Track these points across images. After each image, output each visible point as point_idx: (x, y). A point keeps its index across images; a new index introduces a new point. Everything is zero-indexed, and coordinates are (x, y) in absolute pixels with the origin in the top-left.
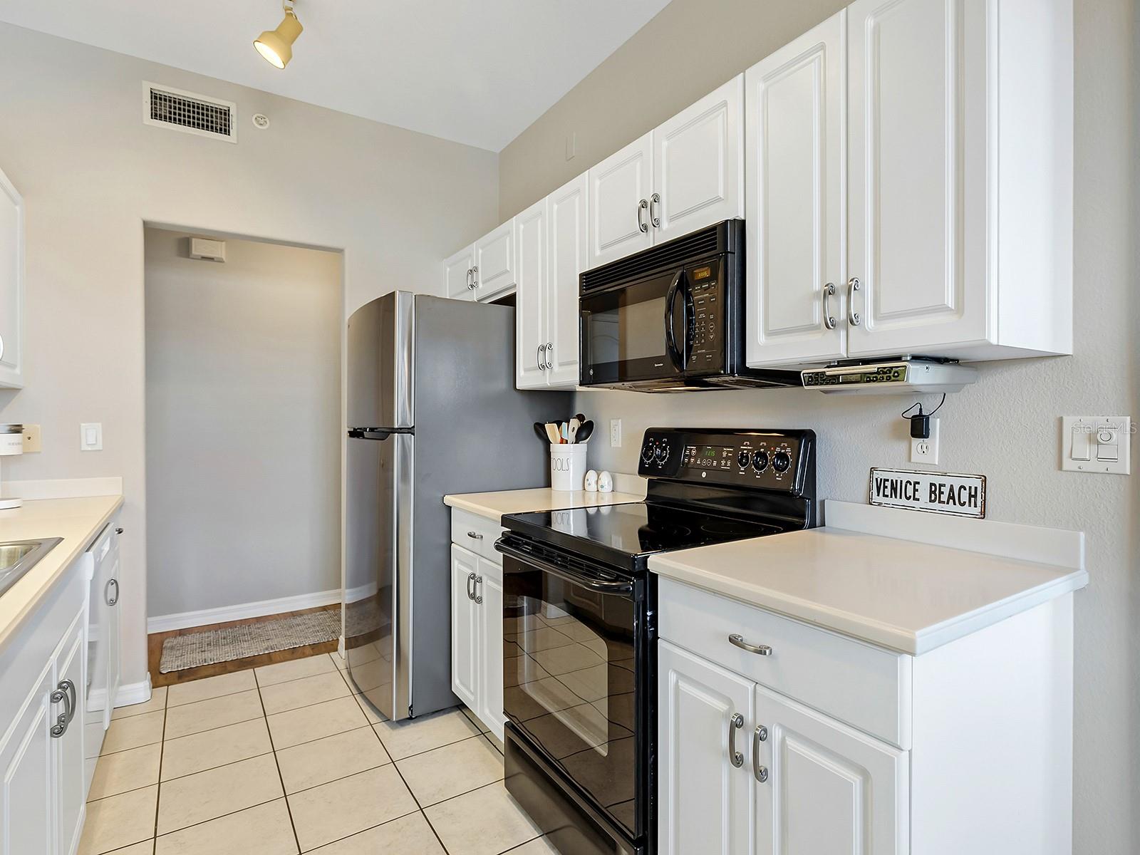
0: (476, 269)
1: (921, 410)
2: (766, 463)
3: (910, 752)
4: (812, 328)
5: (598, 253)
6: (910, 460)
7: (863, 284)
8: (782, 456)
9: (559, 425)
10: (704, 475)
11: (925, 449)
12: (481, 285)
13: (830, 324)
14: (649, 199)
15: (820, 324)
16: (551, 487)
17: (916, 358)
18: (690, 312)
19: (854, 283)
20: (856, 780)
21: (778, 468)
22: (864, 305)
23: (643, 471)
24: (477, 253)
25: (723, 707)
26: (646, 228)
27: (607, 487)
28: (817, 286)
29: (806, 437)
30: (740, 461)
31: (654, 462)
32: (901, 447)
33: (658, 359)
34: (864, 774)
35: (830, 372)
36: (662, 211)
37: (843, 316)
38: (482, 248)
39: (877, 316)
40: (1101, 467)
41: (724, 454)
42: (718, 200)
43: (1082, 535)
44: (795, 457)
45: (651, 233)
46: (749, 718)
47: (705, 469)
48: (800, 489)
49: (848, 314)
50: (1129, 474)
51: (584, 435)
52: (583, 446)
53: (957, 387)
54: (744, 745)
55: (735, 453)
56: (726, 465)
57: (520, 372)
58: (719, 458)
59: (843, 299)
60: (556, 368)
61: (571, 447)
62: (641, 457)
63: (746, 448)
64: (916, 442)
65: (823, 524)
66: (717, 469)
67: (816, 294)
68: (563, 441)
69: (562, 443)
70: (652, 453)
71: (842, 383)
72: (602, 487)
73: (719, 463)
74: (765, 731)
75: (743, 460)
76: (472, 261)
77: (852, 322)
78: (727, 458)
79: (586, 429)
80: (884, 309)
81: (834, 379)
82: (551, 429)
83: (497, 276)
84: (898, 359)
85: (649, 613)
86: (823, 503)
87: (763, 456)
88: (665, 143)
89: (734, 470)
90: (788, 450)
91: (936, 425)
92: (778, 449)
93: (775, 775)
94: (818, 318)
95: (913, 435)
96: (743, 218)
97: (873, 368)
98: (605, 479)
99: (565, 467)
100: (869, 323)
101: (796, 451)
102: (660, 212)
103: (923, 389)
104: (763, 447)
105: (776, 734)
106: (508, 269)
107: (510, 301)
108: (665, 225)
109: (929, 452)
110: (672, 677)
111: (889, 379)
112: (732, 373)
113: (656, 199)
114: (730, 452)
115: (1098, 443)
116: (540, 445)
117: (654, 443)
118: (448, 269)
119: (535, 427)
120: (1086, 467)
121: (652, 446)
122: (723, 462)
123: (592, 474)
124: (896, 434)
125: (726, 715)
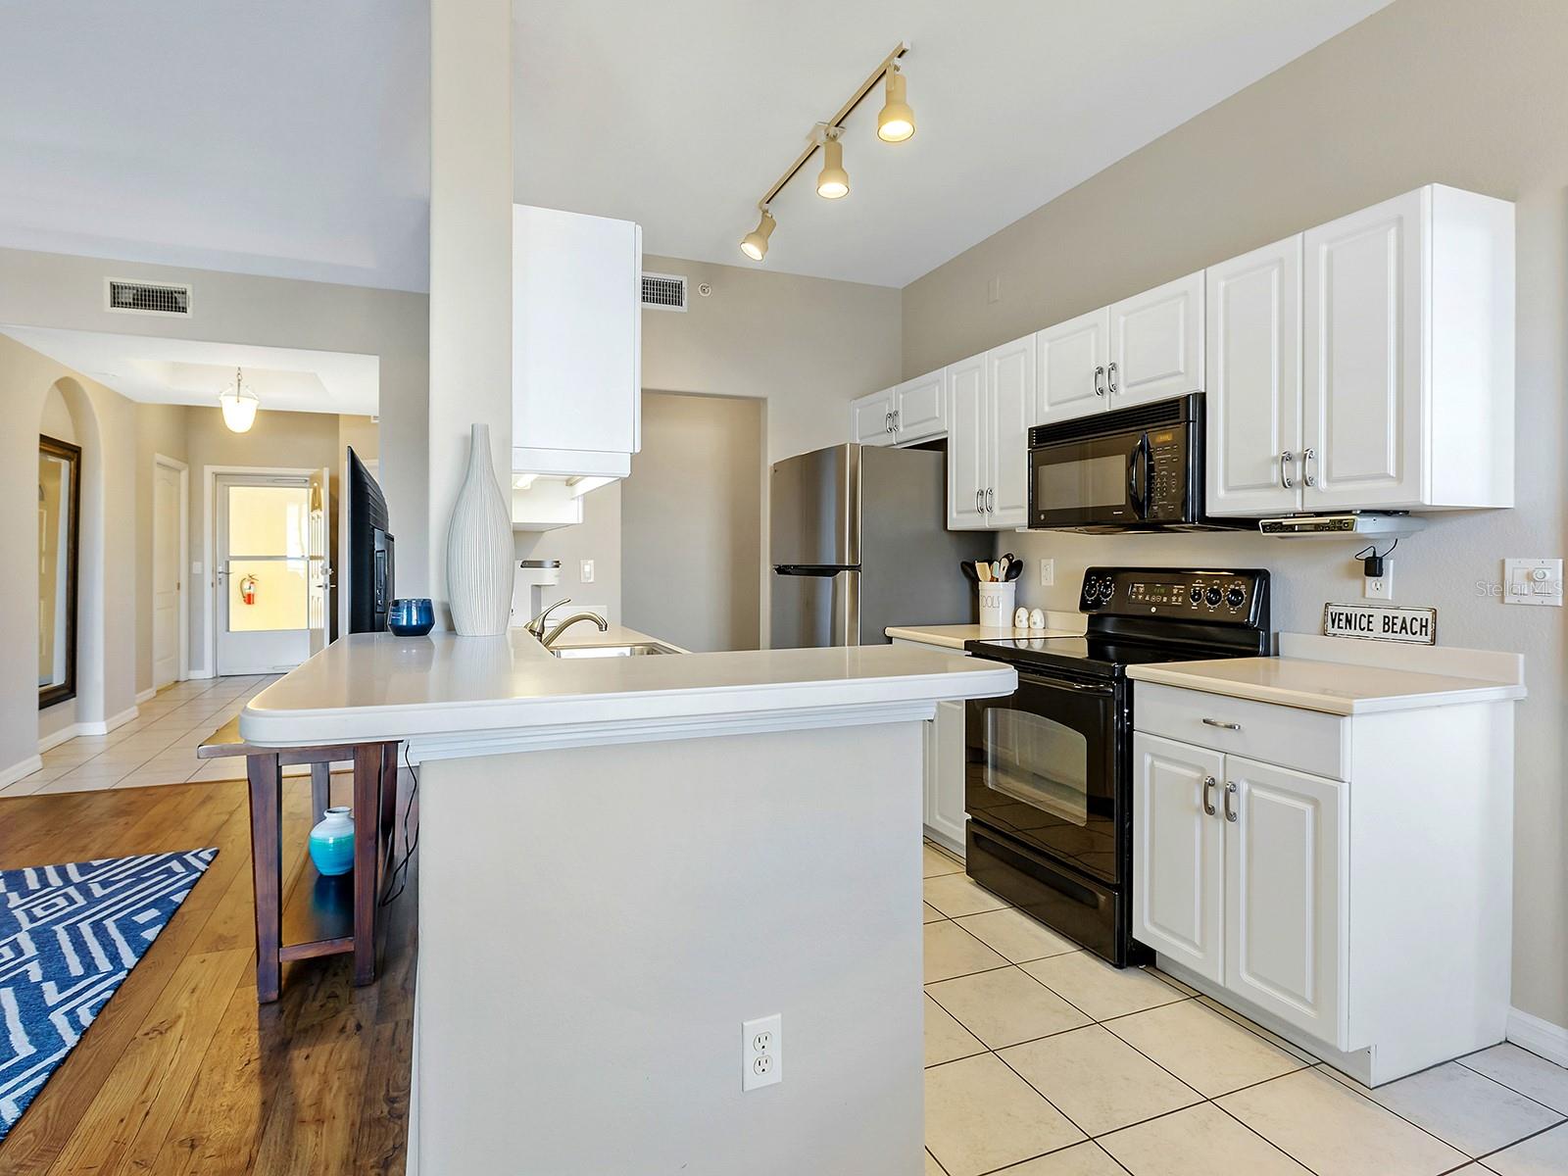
0: (896, 413)
1: (1374, 552)
2: (1220, 599)
3: (1350, 784)
4: (1270, 486)
5: (1047, 409)
6: (1364, 595)
7: (1317, 454)
8: (1235, 592)
9: (990, 564)
10: (1153, 610)
11: (1378, 586)
12: (901, 429)
13: (1287, 484)
14: (1106, 367)
15: (1278, 483)
16: (979, 623)
17: (1365, 512)
18: (1151, 468)
19: (1308, 453)
20: (1309, 808)
21: (1232, 603)
22: (1319, 470)
23: (1084, 606)
24: (898, 396)
25: (1196, 775)
26: (1102, 392)
27: (1040, 625)
28: (1275, 452)
29: (1262, 576)
30: (1193, 597)
31: (1098, 598)
32: (1357, 584)
33: (1118, 508)
34: (1315, 802)
35: (1286, 522)
36: (1120, 377)
37: (1299, 477)
38: (903, 393)
39: (1329, 479)
40: (1537, 600)
41: (1175, 591)
42: (1178, 373)
43: (1521, 656)
44: (1249, 593)
45: (1108, 397)
46: (1220, 779)
47: (1154, 604)
48: (1255, 622)
49: (1304, 476)
50: (1560, 605)
51: (1014, 574)
52: (1012, 584)
53: (1408, 534)
54: (1216, 799)
55: (1187, 590)
56: (1177, 601)
57: (952, 514)
58: (1170, 595)
59: (1299, 464)
60: (996, 511)
61: (1001, 584)
62: (1083, 594)
63: (1198, 585)
64: (1370, 580)
65: (1277, 654)
66: (1168, 604)
67: (1275, 459)
68: (993, 579)
69: (992, 581)
70: (1095, 591)
71: (1298, 531)
72: (1035, 623)
73: (1169, 600)
74: (1235, 786)
75: (1197, 596)
76: (891, 406)
77: (1307, 484)
78: (1178, 595)
79: (1015, 569)
80: (1335, 474)
81: (1291, 528)
82: (981, 568)
83: (927, 420)
84: (1349, 512)
85: (1126, 711)
86: (1277, 635)
87: (1216, 592)
88: (1122, 319)
89: (1185, 604)
90: (1243, 587)
91: (1389, 566)
92: (1232, 586)
93: (1242, 817)
94: (1275, 478)
95: (1367, 574)
96: (1203, 391)
97: (1326, 520)
98: (1037, 616)
99: (996, 604)
100: (1323, 484)
101: (1250, 587)
102: (1117, 378)
103: (1371, 537)
104: (1216, 584)
105: (1243, 787)
106: (937, 415)
107: (941, 445)
108: (1122, 390)
109: (1383, 589)
110: (1148, 759)
111: (1340, 529)
112: (1193, 522)
113: (1114, 367)
114: (1182, 589)
115: (1535, 581)
116: (966, 584)
117: (1096, 581)
118: (858, 411)
119: (962, 568)
120: (1524, 600)
121: (1095, 584)
122: (1174, 598)
123: (1022, 612)
124: (1351, 573)
125: (1199, 781)
